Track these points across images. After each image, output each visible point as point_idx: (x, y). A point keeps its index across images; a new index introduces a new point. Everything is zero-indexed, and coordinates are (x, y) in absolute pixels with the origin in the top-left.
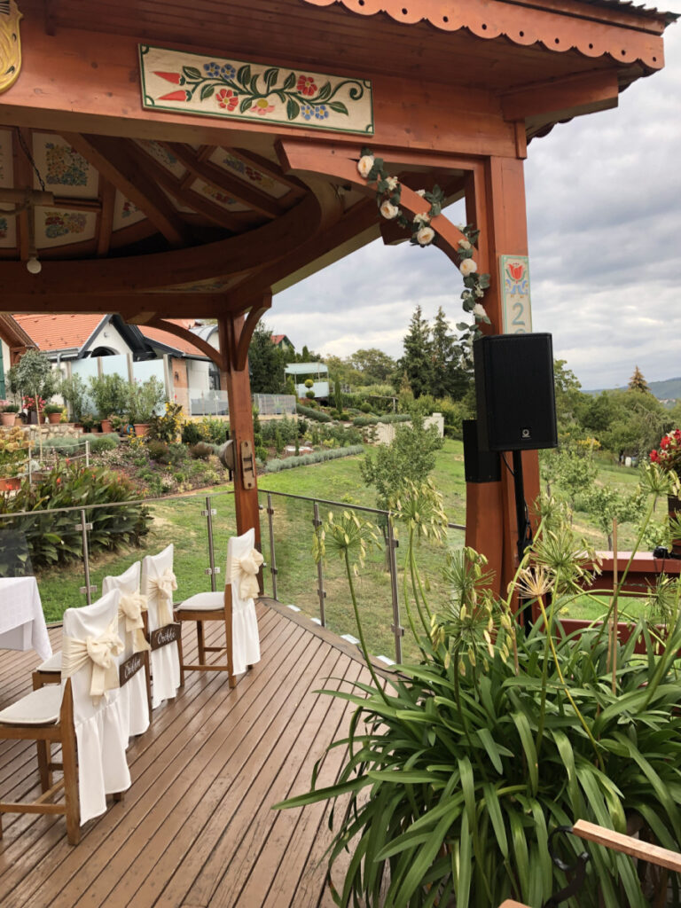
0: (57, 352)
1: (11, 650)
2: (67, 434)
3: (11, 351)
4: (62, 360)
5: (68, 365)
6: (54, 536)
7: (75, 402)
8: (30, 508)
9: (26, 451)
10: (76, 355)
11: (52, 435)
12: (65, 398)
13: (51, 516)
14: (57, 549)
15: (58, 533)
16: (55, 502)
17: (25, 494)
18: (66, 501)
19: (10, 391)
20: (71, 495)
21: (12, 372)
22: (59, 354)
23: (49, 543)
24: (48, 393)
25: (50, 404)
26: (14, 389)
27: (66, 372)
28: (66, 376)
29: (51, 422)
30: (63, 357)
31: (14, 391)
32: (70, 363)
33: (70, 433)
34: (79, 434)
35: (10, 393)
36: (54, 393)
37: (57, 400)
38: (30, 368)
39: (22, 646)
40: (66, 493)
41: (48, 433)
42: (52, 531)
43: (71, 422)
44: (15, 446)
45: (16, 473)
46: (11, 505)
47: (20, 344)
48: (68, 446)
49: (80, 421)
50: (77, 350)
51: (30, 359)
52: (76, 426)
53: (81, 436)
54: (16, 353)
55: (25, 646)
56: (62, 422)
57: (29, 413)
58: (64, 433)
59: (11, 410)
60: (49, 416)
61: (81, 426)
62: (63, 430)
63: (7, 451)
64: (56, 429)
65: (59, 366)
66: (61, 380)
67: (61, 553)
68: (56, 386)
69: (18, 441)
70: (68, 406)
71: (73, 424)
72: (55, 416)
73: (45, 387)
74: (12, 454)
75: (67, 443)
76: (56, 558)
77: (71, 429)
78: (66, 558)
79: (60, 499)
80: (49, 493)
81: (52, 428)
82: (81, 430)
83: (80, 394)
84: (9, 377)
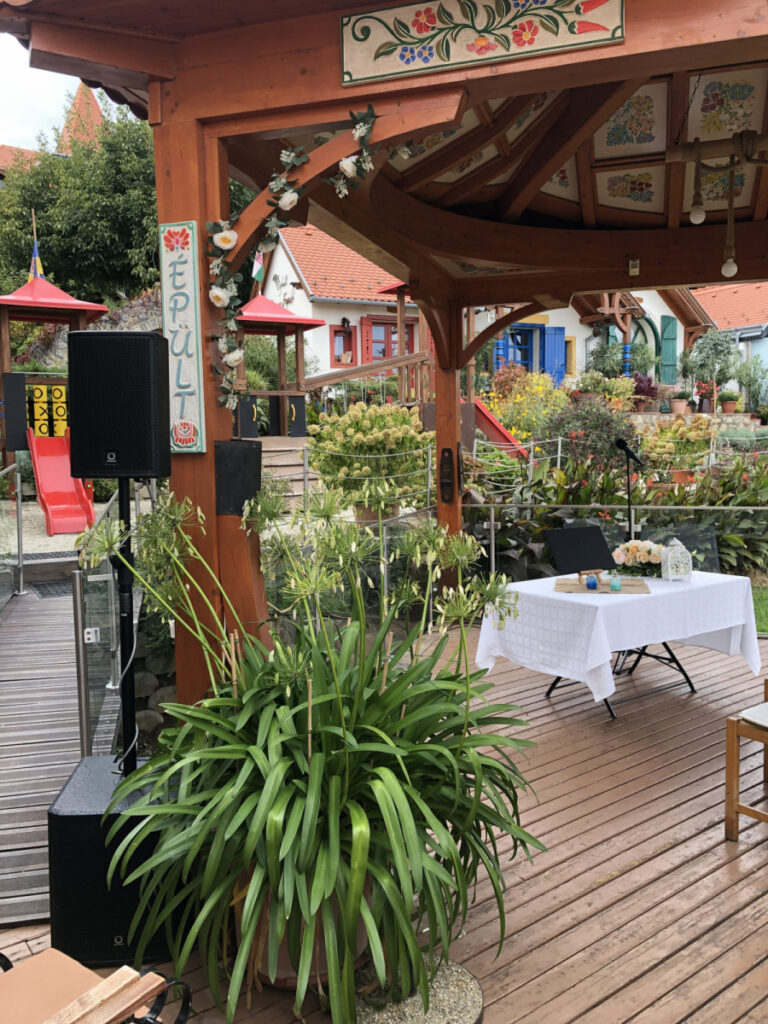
0: (737, 330)
1: (711, 650)
2: (742, 426)
3: (685, 332)
4: (741, 340)
5: (747, 346)
6: (736, 539)
7: (752, 389)
8: (712, 503)
9: (707, 442)
10: (759, 333)
11: (724, 426)
12: (741, 384)
13: (733, 516)
14: (738, 554)
15: (741, 535)
16: (739, 501)
17: (704, 488)
18: (752, 500)
19: (681, 375)
20: (756, 495)
21: (685, 355)
22: (739, 333)
23: (729, 546)
24: (723, 379)
25: (724, 391)
26: (685, 373)
27: (745, 355)
28: (744, 360)
29: (724, 411)
30: (743, 336)
31: (685, 376)
32: (750, 343)
33: (746, 425)
34: (756, 426)
35: (680, 379)
36: (730, 378)
37: (731, 387)
38: (711, 349)
39: (729, 648)
40: (752, 493)
41: (719, 424)
42: (732, 532)
43: (746, 412)
44: (698, 435)
45: (695, 465)
46: (692, 499)
47: (696, 323)
48: (743, 439)
49: (756, 411)
50: (761, 327)
51: (712, 339)
52: (753, 417)
53: (758, 429)
54: (691, 334)
55: (732, 650)
56: (737, 412)
57: (701, 401)
58: (738, 425)
59: (682, 396)
60: (722, 405)
61: (758, 417)
62: (737, 422)
63: (688, 441)
64: (730, 420)
65: (737, 347)
66: (738, 363)
67: (740, 558)
68: (732, 370)
69: (701, 429)
70: (744, 393)
71: (750, 414)
72: (729, 405)
73: (720, 371)
74: (693, 443)
75: (742, 436)
76: (734, 563)
77: (747, 419)
78: (746, 566)
79: (744, 498)
80: (732, 490)
81: (724, 419)
82: (758, 422)
83: (760, 380)
84: (682, 361)
